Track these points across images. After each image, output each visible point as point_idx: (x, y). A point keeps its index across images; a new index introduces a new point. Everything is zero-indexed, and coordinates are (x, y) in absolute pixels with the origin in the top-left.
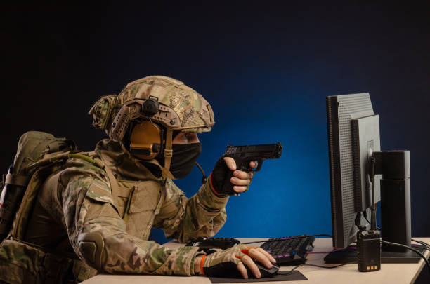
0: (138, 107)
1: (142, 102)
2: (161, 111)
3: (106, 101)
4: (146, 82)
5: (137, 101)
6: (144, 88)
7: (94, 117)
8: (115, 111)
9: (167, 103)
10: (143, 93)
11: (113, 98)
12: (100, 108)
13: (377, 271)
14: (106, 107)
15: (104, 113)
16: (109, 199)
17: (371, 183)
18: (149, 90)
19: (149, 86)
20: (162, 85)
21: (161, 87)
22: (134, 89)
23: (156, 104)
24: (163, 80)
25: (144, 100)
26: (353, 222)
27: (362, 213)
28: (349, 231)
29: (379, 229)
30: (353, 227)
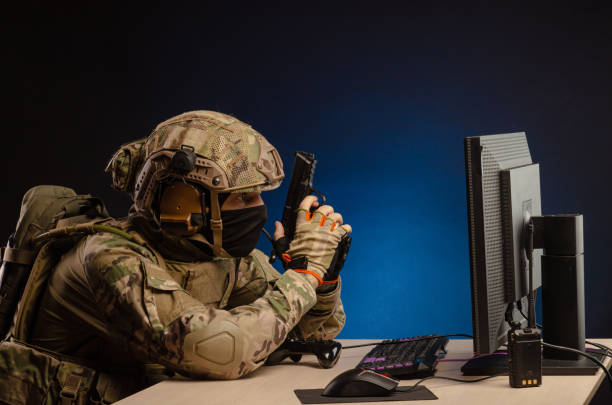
0: (167, 162)
1: (171, 155)
2: (199, 167)
3: (127, 152)
4: (179, 124)
5: (166, 153)
6: (175, 133)
9: (208, 154)
10: (174, 141)
11: (138, 147)
12: (119, 163)
13: (537, 386)
14: (127, 160)
15: (125, 169)
18: (182, 135)
19: (185, 129)
20: (202, 127)
21: (198, 131)
22: (163, 133)
23: (190, 158)
24: (205, 118)
25: (174, 151)
26: (503, 317)
27: (515, 304)
28: (497, 329)
29: (539, 327)
30: (502, 325)
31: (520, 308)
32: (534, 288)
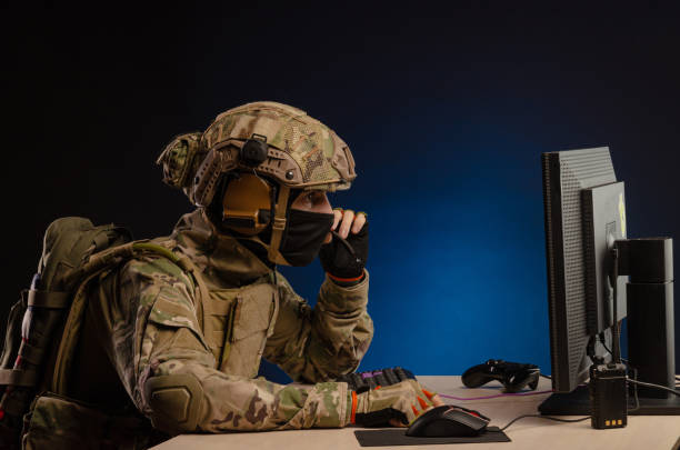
0: (234, 153)
1: (241, 144)
2: (271, 159)
3: (184, 142)
4: (246, 113)
5: (234, 142)
6: (243, 122)
7: (166, 167)
8: (198, 157)
9: (281, 145)
10: (243, 130)
11: (195, 138)
12: (175, 153)
13: (621, 426)
14: (184, 152)
15: (181, 162)
16: (185, 319)
17: (611, 290)
18: (252, 124)
19: (253, 118)
20: (272, 117)
21: (270, 121)
22: (229, 122)
23: (263, 147)
24: (275, 109)
25: (244, 140)
26: (584, 350)
27: (597, 336)
28: (578, 365)
29: (624, 362)
30: (583, 359)
31: (603, 341)
32: (619, 319)
